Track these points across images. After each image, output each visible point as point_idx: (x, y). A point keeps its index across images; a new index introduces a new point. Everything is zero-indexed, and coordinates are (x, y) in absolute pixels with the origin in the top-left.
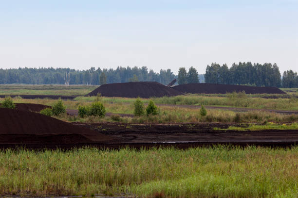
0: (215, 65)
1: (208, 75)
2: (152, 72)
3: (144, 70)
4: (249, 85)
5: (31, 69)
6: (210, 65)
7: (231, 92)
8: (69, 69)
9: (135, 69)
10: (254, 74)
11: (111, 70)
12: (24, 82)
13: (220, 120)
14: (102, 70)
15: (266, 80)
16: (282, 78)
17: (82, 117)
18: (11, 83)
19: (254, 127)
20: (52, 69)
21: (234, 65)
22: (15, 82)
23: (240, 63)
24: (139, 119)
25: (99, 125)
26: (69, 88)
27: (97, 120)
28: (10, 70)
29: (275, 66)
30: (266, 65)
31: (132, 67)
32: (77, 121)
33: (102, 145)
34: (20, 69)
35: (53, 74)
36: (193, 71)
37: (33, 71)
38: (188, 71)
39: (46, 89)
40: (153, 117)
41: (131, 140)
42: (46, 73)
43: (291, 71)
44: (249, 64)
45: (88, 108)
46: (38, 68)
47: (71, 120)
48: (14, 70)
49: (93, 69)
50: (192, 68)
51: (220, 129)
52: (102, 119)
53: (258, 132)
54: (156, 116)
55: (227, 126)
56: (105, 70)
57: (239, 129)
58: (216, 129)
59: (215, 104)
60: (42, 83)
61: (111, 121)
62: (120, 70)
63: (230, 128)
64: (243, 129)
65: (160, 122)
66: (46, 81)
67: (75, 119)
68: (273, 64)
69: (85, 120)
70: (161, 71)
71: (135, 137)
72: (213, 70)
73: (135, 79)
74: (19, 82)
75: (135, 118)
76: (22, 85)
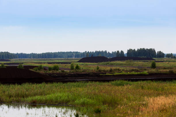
0: (131, 49)
1: (128, 53)
2: (109, 52)
3: (106, 52)
4: (144, 57)
5: (63, 52)
6: (129, 50)
7: (127, 60)
8: (77, 52)
9: (102, 51)
10: (146, 53)
11: (93, 52)
12: (60, 57)
13: (104, 71)
14: (90, 52)
15: (151, 55)
16: (156, 54)
17: (50, 71)
18: (55, 58)
19: (116, 74)
20: (71, 52)
21: (138, 49)
22: (56, 57)
23: (140, 49)
24: (72, 71)
25: (55, 74)
26: (74, 59)
27: (55, 72)
28: (55, 53)
29: (154, 49)
30: (150, 49)
31: (101, 51)
32: (47, 72)
33: (47, 82)
34: (59, 52)
35: (71, 54)
36: (122, 52)
37: (64, 53)
38: (120, 52)
39: (66, 60)
40: (78, 70)
41: (64, 79)
42: (68, 54)
43: (160, 51)
44: (144, 49)
45: (52, 67)
46: (66, 52)
47: (45, 72)
49: (86, 52)
50: (122, 51)
51: (103, 75)
52: (57, 72)
53: (117, 75)
54: (79, 70)
55: (106, 73)
56: (91, 52)
57: (110, 74)
58: (101, 74)
59: (121, 65)
60: (67, 57)
61: (61, 72)
62: (96, 52)
63: (107, 74)
64: (112, 74)
65: (80, 72)
66: (69, 57)
68: (153, 49)
69: (51, 72)
70: (112, 52)
71: (67, 78)
72: (130, 51)
73: (100, 55)
74: (58, 57)
75: (70, 71)
76: (59, 58)
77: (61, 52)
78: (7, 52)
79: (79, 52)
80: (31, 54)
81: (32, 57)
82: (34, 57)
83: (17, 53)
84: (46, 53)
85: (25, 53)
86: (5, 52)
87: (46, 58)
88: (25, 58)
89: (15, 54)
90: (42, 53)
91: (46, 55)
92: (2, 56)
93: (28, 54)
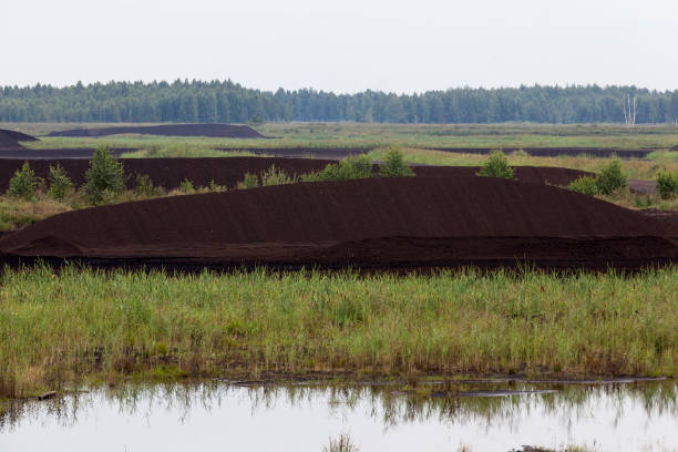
5: (548, 89)
8: (633, 88)
12: (533, 118)
17: (665, 197)
20: (596, 89)
22: (513, 118)
26: (634, 132)
28: (501, 91)
32: (653, 207)
34: (523, 88)
37: (553, 92)
42: (582, 99)
46: (564, 87)
47: (639, 204)
48: (511, 90)
60: (573, 120)
66: (583, 115)
67: (649, 203)
69: (673, 204)
74: (522, 119)
76: (528, 124)
77: (537, 90)
78: (228, 84)
79: (646, 91)
80: (359, 95)
81: (369, 116)
82: (380, 115)
83: (281, 90)
84: (451, 93)
85: (327, 91)
86: (215, 84)
87: (450, 119)
88: (328, 117)
89: (269, 94)
90: (428, 94)
91: (454, 101)
92: (201, 105)
93: (345, 99)
